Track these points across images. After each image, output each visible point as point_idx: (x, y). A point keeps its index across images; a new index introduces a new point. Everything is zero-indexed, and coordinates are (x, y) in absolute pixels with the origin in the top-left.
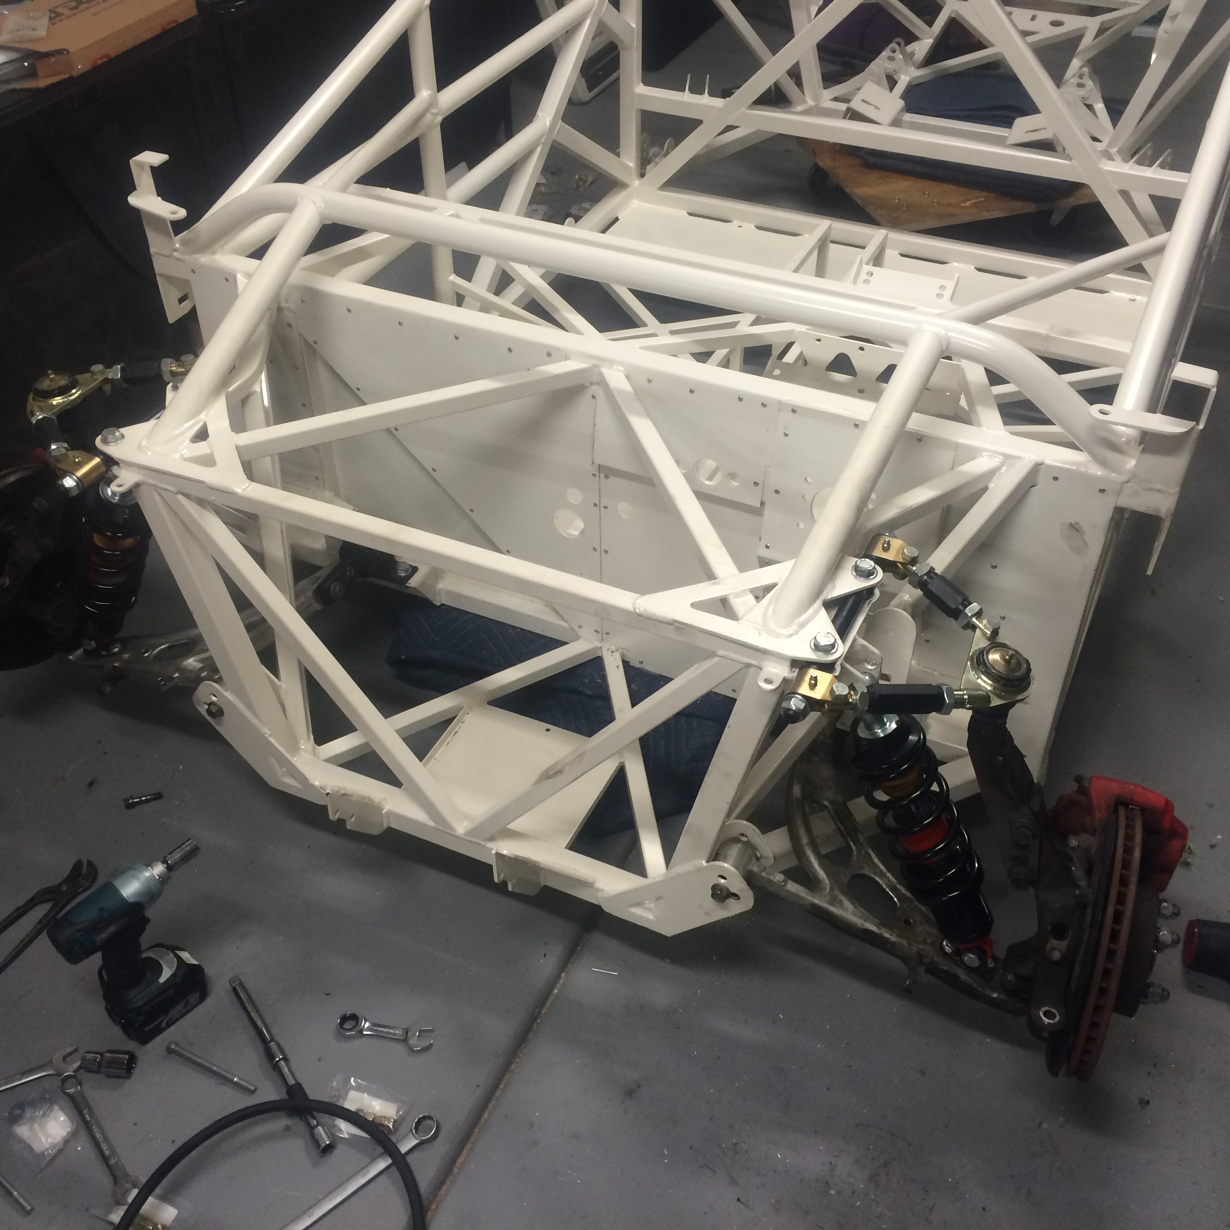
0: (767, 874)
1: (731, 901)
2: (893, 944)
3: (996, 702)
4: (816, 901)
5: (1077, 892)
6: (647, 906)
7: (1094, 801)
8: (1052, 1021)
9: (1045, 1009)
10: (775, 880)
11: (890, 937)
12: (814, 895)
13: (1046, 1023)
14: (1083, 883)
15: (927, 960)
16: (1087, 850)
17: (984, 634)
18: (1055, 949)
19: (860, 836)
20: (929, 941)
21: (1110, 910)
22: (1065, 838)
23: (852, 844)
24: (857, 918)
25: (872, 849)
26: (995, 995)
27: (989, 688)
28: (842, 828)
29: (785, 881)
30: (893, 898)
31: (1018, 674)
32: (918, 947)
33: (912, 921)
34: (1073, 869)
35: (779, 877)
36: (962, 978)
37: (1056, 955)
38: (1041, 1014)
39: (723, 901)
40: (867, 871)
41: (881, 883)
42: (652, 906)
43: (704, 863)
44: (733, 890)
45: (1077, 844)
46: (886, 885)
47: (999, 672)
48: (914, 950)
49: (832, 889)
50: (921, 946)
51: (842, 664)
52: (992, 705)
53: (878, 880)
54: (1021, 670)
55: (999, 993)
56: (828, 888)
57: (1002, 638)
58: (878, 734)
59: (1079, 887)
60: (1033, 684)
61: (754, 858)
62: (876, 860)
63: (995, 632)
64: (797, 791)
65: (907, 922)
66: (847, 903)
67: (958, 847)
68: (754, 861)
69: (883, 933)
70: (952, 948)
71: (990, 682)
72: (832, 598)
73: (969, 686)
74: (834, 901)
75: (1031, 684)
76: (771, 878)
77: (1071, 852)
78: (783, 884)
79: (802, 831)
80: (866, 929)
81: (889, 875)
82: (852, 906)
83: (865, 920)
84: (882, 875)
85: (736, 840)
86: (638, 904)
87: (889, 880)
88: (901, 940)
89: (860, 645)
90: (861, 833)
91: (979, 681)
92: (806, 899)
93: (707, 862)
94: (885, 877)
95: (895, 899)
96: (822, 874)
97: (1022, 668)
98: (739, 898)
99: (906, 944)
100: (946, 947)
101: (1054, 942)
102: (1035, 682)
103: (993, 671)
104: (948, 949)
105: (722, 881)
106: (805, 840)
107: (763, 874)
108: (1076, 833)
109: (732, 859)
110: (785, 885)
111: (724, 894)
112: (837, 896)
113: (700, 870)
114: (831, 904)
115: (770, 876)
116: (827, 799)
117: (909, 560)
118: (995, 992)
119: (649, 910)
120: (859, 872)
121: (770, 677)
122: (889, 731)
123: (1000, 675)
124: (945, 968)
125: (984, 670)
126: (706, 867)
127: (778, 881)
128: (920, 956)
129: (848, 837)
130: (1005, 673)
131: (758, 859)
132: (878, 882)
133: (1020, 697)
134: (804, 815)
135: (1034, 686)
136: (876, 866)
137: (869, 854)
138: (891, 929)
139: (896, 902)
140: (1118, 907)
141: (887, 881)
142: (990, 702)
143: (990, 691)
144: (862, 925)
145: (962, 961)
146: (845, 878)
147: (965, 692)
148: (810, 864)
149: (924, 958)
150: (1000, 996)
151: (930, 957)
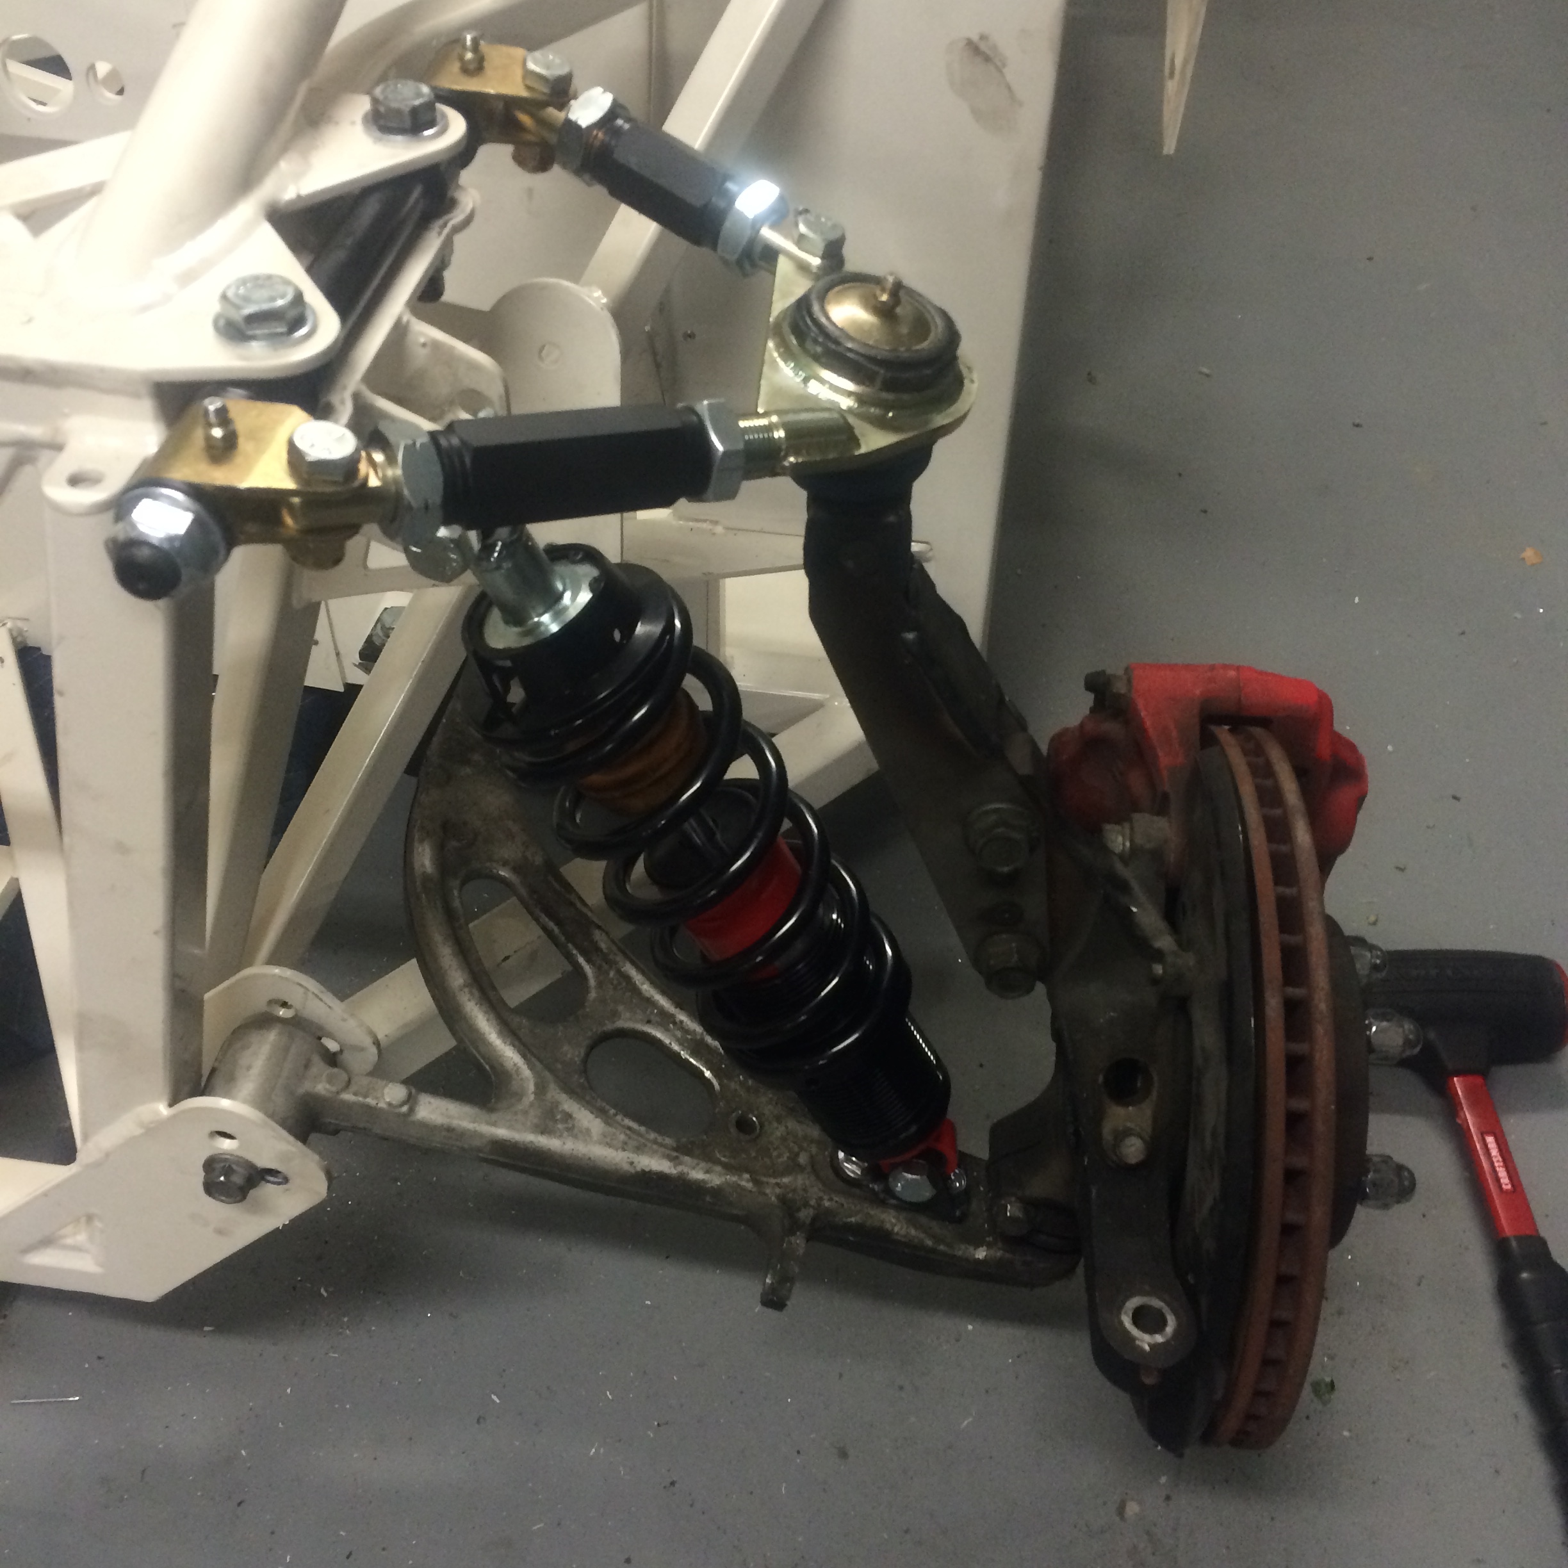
0: (355, 1094)
1: (268, 1190)
2: (717, 1192)
3: (873, 440)
4: (502, 1133)
5: (1158, 969)
6: (69, 1241)
7: (1148, 723)
8: (1159, 1339)
9: (1134, 1302)
10: (382, 1105)
11: (706, 1177)
12: (494, 1117)
13: (1147, 1348)
14: (1165, 942)
15: (805, 1215)
16: (1156, 855)
17: (803, 267)
18: (1127, 1133)
19: (598, 935)
20: (803, 1159)
21: (1273, 1005)
22: (1094, 833)
23: (581, 960)
24: (617, 1150)
25: (633, 963)
26: (981, 1254)
27: (846, 403)
28: (551, 925)
29: (410, 1100)
30: (702, 1073)
31: (925, 345)
32: (778, 1184)
33: (754, 1119)
34: (1134, 910)
35: (393, 1093)
36: (897, 1234)
37: (1133, 1150)
38: (1127, 1321)
39: (244, 1198)
40: (626, 1022)
41: (667, 1041)
42: (81, 1238)
43: (163, 1109)
44: (263, 1162)
45: (1128, 844)
46: (680, 1042)
47: (867, 345)
48: (772, 1194)
49: (541, 1089)
50: (786, 1180)
51: (356, 397)
52: (863, 450)
53: (659, 1034)
54: (932, 336)
55: (989, 1246)
56: (531, 1087)
57: (854, 261)
58: (542, 628)
59: (1158, 956)
60: (972, 381)
61: (316, 1059)
62: (646, 988)
63: (833, 253)
64: (425, 859)
65: (743, 1125)
66: (585, 1118)
67: (835, 916)
68: (319, 1066)
69: (686, 1170)
70: (861, 1163)
71: (850, 386)
72: (299, 197)
73: (784, 405)
74: (550, 1120)
75: (966, 382)
76: (370, 1101)
77: (1119, 867)
78: (405, 1109)
79: (447, 957)
80: (643, 1171)
81: (682, 1017)
82: (598, 1121)
83: (639, 1149)
84: (666, 1020)
85: (263, 1021)
86: (47, 1242)
87: (686, 1031)
88: (735, 1179)
89: (424, 345)
90: (599, 927)
91: (814, 388)
92: (475, 1134)
93: (173, 1102)
94: (675, 1023)
95: (708, 1074)
96: (509, 1054)
97: (933, 328)
98: (286, 1180)
99: (749, 1185)
100: (846, 1164)
101: (1118, 1116)
102: (975, 376)
103: (850, 345)
104: (852, 1168)
105: (226, 1145)
106: (457, 978)
107: (348, 1097)
108: (1120, 818)
109: (249, 1084)
110: (412, 1110)
111: (238, 1179)
112: (556, 1104)
113: (154, 1129)
114: (545, 1130)
115: (365, 1097)
116: (505, 864)
117: (546, 90)
118: (977, 1246)
119: (76, 1249)
120: (609, 1027)
121: (89, 466)
122: (573, 613)
123: (873, 353)
124: (853, 1219)
125: (819, 349)
126: (173, 1118)
127: (390, 1104)
128: (788, 1205)
129: (570, 945)
130: (887, 348)
131: (332, 1060)
132: (660, 1041)
133: (940, 420)
134: (450, 915)
135: (975, 386)
136: (649, 1001)
137: (628, 979)
138: (706, 1155)
139: (708, 1080)
140: (1290, 991)
141: (679, 1034)
142: (855, 441)
143: (850, 410)
144: (632, 1163)
145: (890, 1192)
146: (572, 1053)
147: (774, 419)
148: (478, 1038)
149: (799, 1210)
150: (992, 1252)
151: (813, 1202)
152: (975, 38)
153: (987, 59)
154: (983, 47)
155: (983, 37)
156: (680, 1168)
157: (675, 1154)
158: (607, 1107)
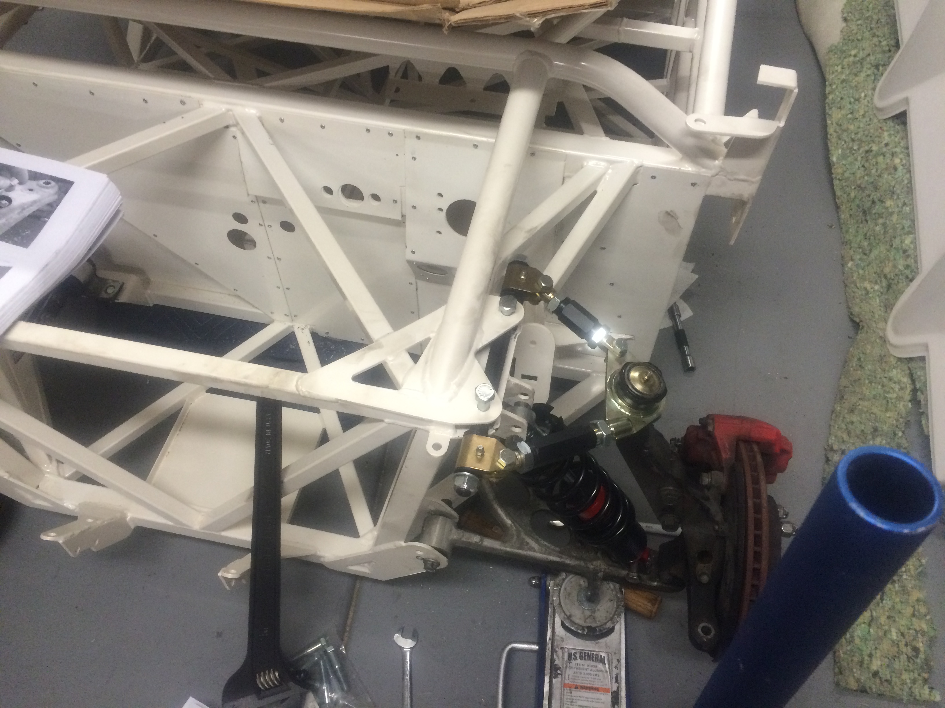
0: (466, 539)
2: (573, 566)
4: (508, 549)
6: (362, 566)
7: (719, 443)
8: (709, 637)
9: (701, 625)
10: (473, 542)
12: (506, 545)
13: (705, 639)
14: (719, 519)
16: (719, 487)
18: (704, 573)
24: (543, 554)
26: (655, 584)
29: (482, 540)
32: (592, 564)
35: (477, 538)
37: (705, 579)
38: (700, 630)
40: (542, 507)
42: (366, 565)
43: (402, 543)
45: (709, 481)
47: (640, 392)
49: (518, 533)
50: (594, 563)
55: (658, 582)
56: (515, 533)
59: (717, 523)
61: (453, 528)
66: (533, 544)
68: (454, 530)
69: (564, 560)
73: (613, 416)
74: (522, 545)
76: (470, 541)
77: (706, 490)
78: (480, 543)
82: (537, 544)
83: (549, 554)
89: (513, 384)
92: (501, 550)
93: (406, 542)
96: (508, 521)
99: (583, 565)
101: (701, 567)
103: (634, 392)
107: (464, 539)
110: (482, 543)
112: (524, 539)
115: (469, 539)
118: (654, 582)
119: (364, 567)
120: (537, 509)
121: (438, 442)
123: (642, 395)
125: (623, 393)
127: (476, 542)
130: (646, 393)
138: (569, 554)
146: (527, 519)
147: (611, 425)
148: (498, 515)
149: (599, 573)
150: (659, 584)
151: (603, 570)
152: (669, 210)
153: (672, 216)
154: (672, 214)
155: (671, 211)
156: (562, 560)
157: (560, 555)
158: (539, 538)
